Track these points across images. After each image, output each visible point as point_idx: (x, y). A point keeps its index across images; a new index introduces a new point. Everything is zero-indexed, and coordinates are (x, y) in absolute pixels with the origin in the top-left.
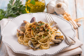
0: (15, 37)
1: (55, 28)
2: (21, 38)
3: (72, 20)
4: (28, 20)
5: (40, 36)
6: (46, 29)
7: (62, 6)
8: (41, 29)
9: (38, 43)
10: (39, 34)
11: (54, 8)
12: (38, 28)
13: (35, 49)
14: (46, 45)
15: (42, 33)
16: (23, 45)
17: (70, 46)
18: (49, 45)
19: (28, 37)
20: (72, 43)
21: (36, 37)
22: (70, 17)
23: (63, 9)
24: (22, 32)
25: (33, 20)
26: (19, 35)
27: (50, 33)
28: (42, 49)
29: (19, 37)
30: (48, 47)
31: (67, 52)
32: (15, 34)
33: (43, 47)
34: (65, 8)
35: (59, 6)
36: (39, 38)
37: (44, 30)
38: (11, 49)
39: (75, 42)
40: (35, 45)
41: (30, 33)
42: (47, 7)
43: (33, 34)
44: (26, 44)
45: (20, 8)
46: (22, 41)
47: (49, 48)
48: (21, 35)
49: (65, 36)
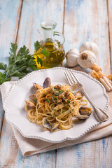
0: (23, 110)
1: (79, 95)
2: (31, 112)
4: (40, 83)
5: (59, 111)
6: (66, 100)
7: (89, 57)
8: (59, 101)
9: (55, 121)
10: (56, 108)
11: (77, 59)
12: (55, 99)
13: (51, 130)
14: (68, 123)
15: (61, 106)
16: (35, 123)
17: (101, 123)
18: (71, 123)
19: (42, 112)
20: (104, 119)
21: (52, 113)
22: (102, 73)
23: (90, 61)
24: (32, 104)
25: (47, 82)
26: (29, 107)
27: (71, 105)
28: (62, 129)
29: (29, 112)
30: (70, 126)
31: (96, 132)
32: (23, 106)
33: (63, 126)
34: (92, 60)
35: (84, 57)
36: (57, 114)
37: (63, 101)
39: (108, 117)
40: (51, 124)
41: (44, 106)
42: (66, 57)
44: (39, 122)
45: (27, 60)
46: (34, 117)
47: (72, 127)
48: (31, 108)
49: (94, 108)
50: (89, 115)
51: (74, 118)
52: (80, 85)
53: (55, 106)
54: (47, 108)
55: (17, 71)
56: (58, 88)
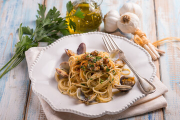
0: (53, 80)
1: (120, 63)
2: (63, 82)
3: (149, 43)
4: (74, 49)
5: (96, 80)
6: (105, 68)
7: (131, 20)
8: (97, 69)
9: (92, 92)
10: (93, 77)
11: (117, 22)
12: (92, 66)
13: (87, 103)
14: (106, 95)
15: (99, 75)
16: (68, 95)
17: (146, 95)
18: (111, 95)
19: (76, 82)
20: (150, 90)
21: (88, 82)
22: (146, 38)
23: (133, 25)
24: (64, 73)
25: (81, 48)
26: (60, 77)
27: (111, 74)
28: (99, 102)
29: (60, 82)
30: (109, 99)
31: (141, 106)
32: (53, 75)
33: (101, 99)
34: (135, 23)
35: (125, 20)
36: (94, 84)
37: (102, 69)
38: (47, 105)
39: (155, 88)
40: (87, 95)
41: (78, 75)
42: (104, 20)
43: (84, 77)
44: (73, 94)
45: (57, 24)
46: (66, 88)
47: (112, 99)
48: (62, 78)
49: (138, 78)
50: (132, 86)
51: (114, 90)
52: (121, 52)
53: (92, 74)
54: (81, 78)
55: (45, 36)
56: (95, 54)
